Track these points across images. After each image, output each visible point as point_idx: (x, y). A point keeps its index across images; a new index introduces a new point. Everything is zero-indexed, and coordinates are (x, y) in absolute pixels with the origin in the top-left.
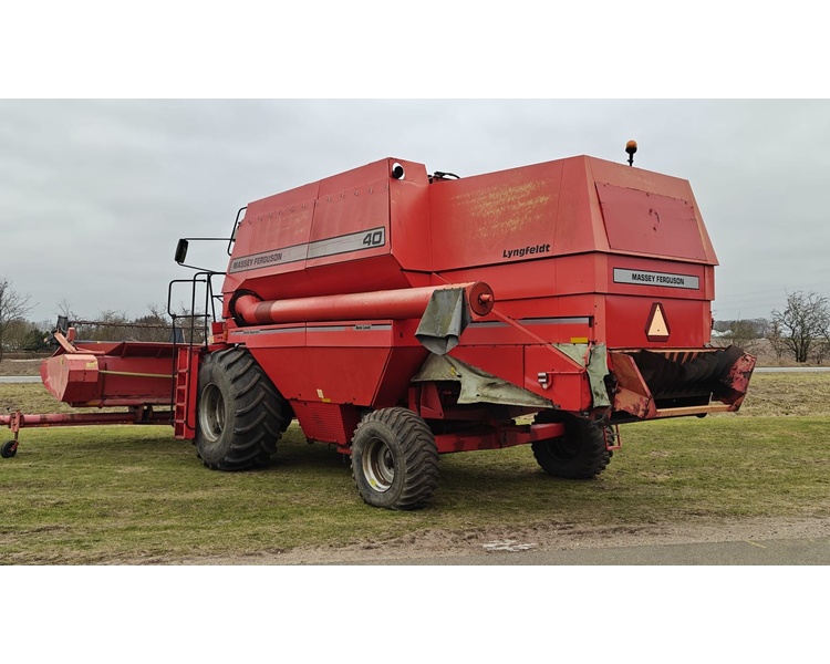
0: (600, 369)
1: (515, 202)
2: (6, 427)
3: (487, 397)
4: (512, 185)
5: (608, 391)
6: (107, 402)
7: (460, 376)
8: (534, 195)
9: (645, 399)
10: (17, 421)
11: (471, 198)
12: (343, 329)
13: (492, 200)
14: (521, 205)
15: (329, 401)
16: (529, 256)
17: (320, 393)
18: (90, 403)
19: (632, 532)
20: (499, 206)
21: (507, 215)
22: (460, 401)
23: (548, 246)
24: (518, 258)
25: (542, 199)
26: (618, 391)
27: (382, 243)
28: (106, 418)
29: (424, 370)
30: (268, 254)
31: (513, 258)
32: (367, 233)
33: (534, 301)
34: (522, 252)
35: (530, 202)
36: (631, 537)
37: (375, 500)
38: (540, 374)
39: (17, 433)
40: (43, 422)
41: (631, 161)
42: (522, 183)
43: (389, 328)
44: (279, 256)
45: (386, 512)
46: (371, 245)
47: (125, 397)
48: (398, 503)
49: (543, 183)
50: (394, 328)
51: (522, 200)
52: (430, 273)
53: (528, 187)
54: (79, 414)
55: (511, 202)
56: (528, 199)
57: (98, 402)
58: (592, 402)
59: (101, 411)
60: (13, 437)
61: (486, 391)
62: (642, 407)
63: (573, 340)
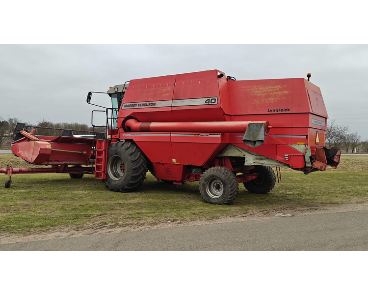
0: (309, 154)
1: (273, 92)
2: (3, 174)
3: (259, 163)
4: (270, 85)
5: (311, 161)
6: (50, 163)
7: (244, 155)
8: (281, 90)
9: (325, 164)
10: (11, 171)
11: (250, 88)
12: (193, 135)
13: (261, 90)
14: (275, 93)
15: (178, 163)
16: (280, 112)
17: (174, 161)
18: (43, 163)
19: (316, 209)
20: (264, 93)
21: (268, 96)
22: (245, 164)
23: (289, 109)
24: (275, 113)
25: (285, 92)
26: (314, 162)
27: (216, 103)
28: (46, 170)
29: (224, 152)
30: (147, 103)
31: (272, 113)
32: (207, 99)
33: (281, 129)
34: (277, 111)
35: (280, 93)
36: (315, 211)
37: (212, 201)
38: (285, 155)
39: (10, 177)
40: (21, 172)
41: (309, 80)
42: (275, 85)
43: (219, 136)
44: (155, 104)
45: (219, 206)
46: (210, 103)
47: (57, 161)
48: (225, 202)
49: (285, 86)
50: (221, 136)
51: (275, 91)
52: (231, 116)
53: (278, 87)
54: (35, 168)
55: (270, 92)
56: (279, 91)
57: (46, 163)
58: (305, 165)
59: (46, 167)
60: (8, 179)
61: (258, 161)
62: (323, 167)
63: (298, 143)
